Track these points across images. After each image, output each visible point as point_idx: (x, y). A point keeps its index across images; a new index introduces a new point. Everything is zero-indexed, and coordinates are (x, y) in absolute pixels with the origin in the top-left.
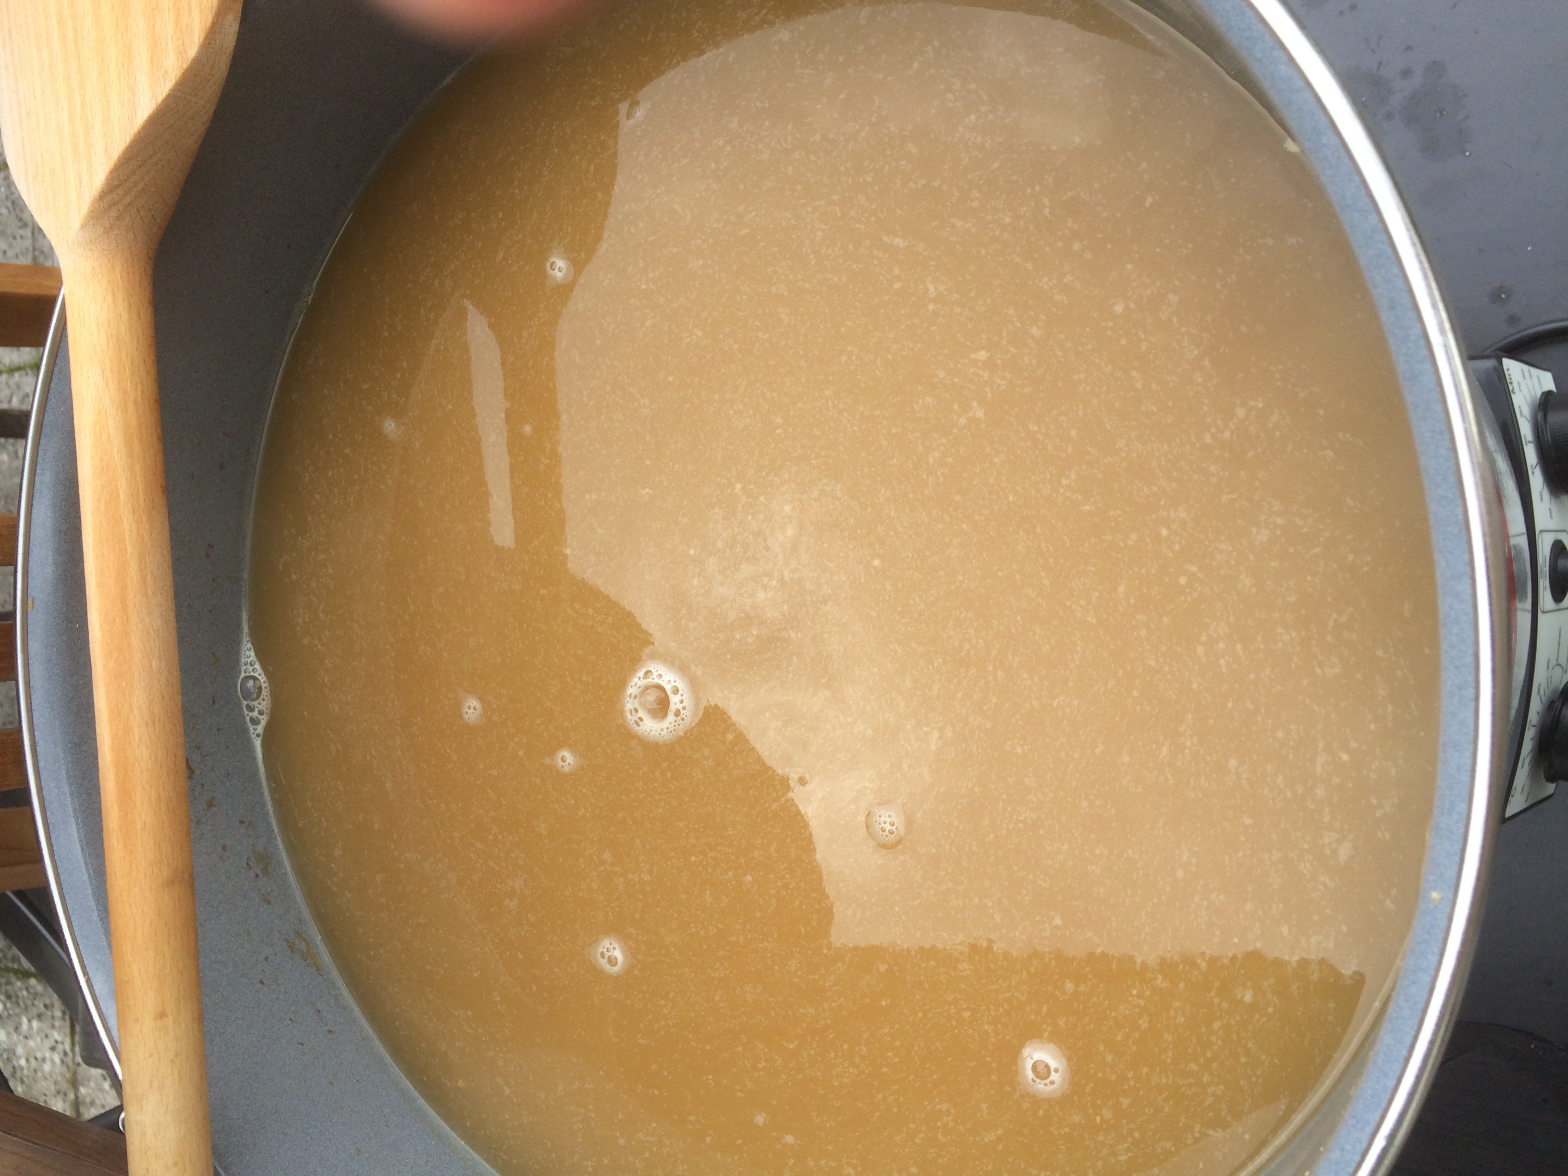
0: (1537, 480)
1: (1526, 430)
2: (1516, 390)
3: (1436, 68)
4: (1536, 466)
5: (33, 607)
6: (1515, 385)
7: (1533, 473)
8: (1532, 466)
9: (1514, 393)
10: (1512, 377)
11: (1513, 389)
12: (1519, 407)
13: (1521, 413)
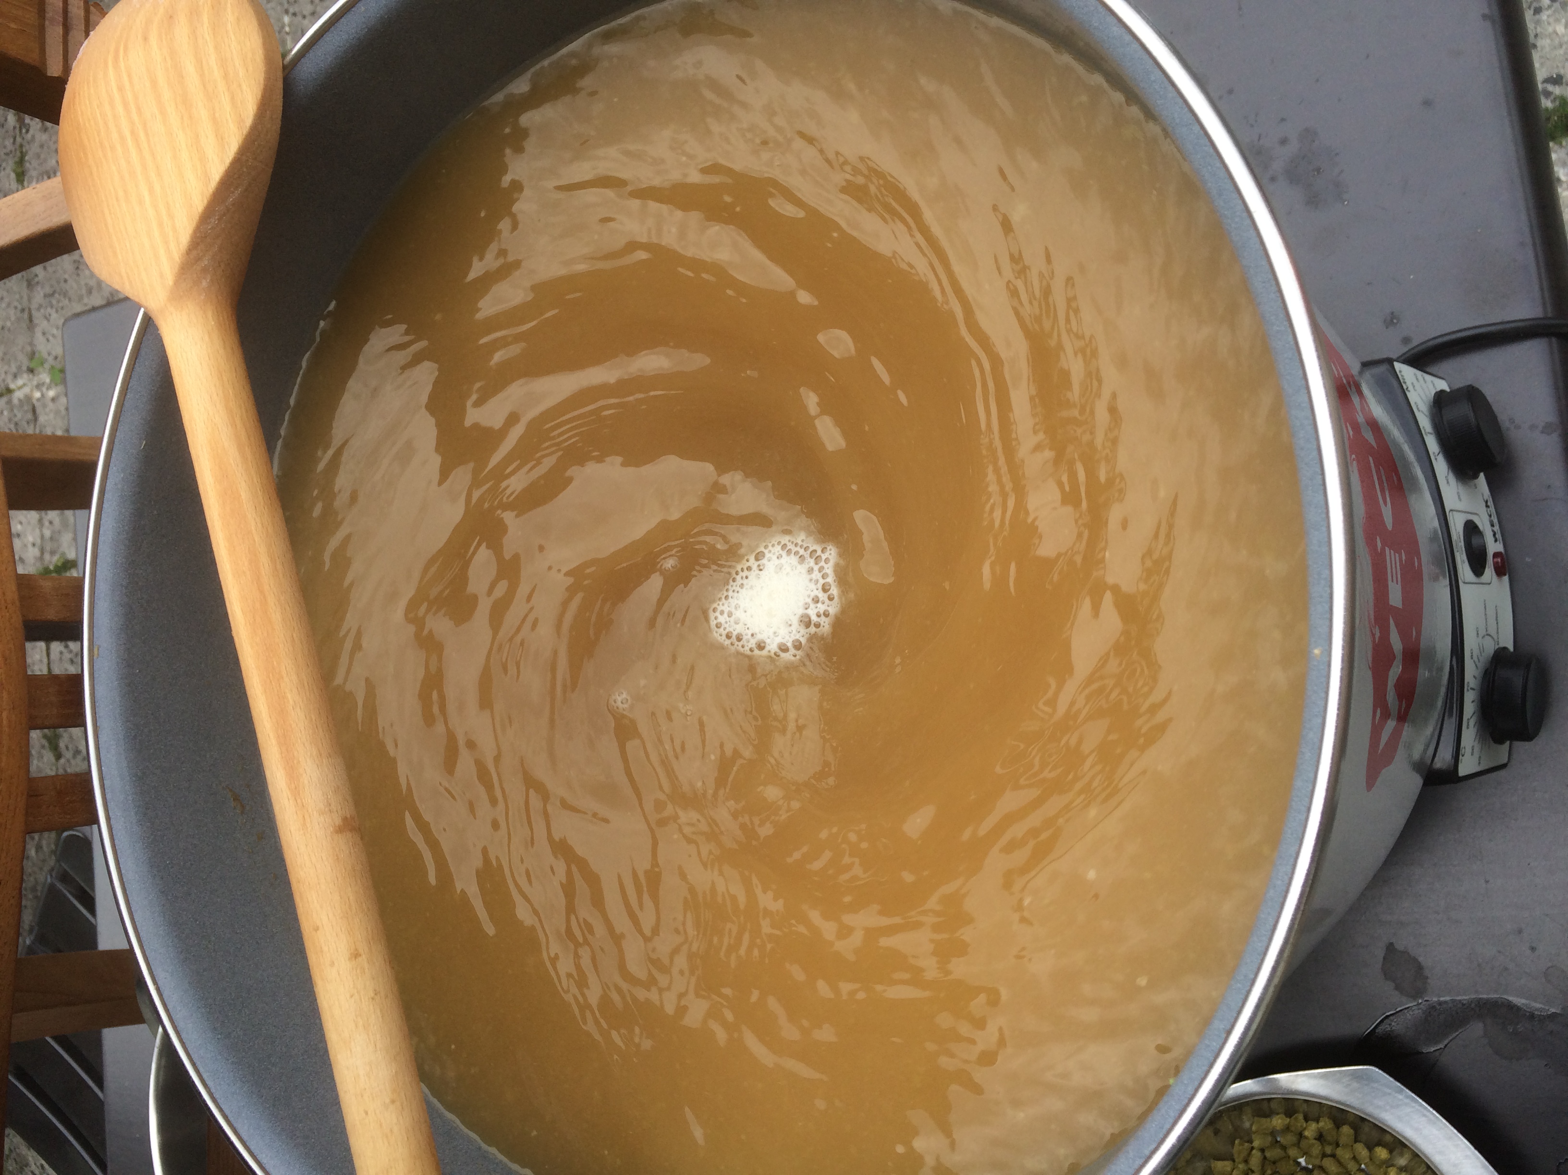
0: (1441, 466)
1: (1425, 423)
2: (1411, 388)
3: (1308, 135)
4: (1439, 454)
5: (98, 654)
6: (1409, 383)
7: (1436, 459)
8: (1434, 453)
9: (1409, 391)
10: (1405, 377)
11: (1407, 388)
12: (1415, 403)
13: (1418, 409)
